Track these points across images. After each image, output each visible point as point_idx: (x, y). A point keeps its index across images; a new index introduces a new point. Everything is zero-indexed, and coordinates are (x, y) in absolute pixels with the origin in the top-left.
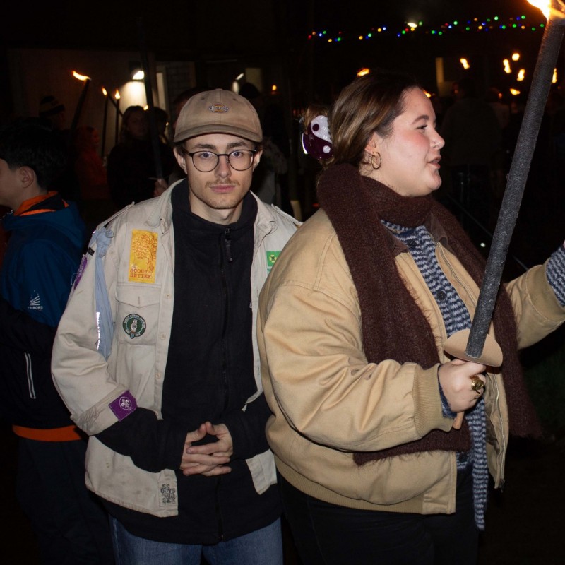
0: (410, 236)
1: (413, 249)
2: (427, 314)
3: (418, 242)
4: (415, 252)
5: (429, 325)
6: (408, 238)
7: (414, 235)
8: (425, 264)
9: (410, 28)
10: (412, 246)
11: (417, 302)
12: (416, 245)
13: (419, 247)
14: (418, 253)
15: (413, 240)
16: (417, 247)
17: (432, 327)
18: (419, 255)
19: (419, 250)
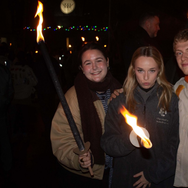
0: (104, 95)
1: (103, 99)
2: (101, 121)
3: (106, 97)
4: (104, 101)
5: (101, 125)
6: (103, 95)
7: (105, 95)
8: (106, 105)
9: (58, 28)
10: (103, 98)
11: (99, 117)
12: (105, 98)
13: (106, 99)
14: (105, 101)
15: (105, 96)
16: (105, 99)
17: (102, 125)
18: (105, 102)
19: (105, 100)
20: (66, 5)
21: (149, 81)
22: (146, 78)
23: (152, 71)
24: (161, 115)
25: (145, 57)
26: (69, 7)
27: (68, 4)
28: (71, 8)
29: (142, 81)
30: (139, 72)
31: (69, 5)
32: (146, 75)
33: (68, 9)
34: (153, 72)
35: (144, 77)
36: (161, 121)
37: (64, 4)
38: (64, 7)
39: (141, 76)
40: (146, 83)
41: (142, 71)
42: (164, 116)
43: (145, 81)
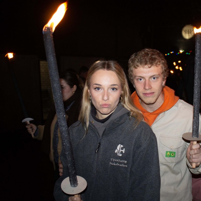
9: (180, 52)
20: (187, 31)
21: (109, 102)
22: (106, 98)
23: (113, 89)
24: (117, 154)
25: (104, 70)
26: (189, 33)
27: (188, 30)
28: (191, 34)
29: (99, 103)
30: (96, 90)
31: (190, 31)
32: (106, 93)
33: (189, 35)
34: (114, 91)
35: (103, 97)
36: (116, 162)
37: (185, 30)
38: (185, 33)
39: (98, 96)
40: (105, 105)
41: (100, 89)
42: (120, 155)
43: (104, 101)
